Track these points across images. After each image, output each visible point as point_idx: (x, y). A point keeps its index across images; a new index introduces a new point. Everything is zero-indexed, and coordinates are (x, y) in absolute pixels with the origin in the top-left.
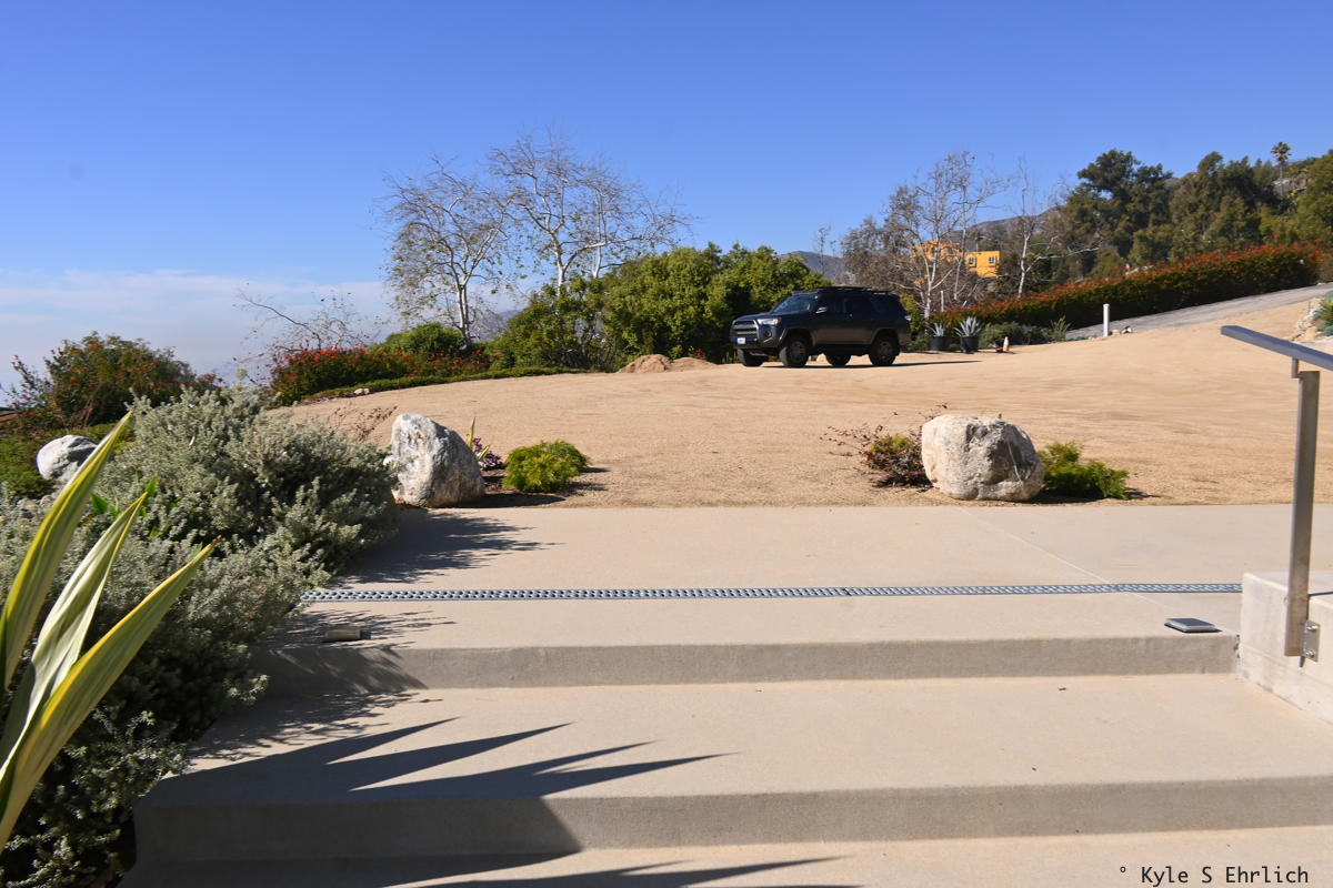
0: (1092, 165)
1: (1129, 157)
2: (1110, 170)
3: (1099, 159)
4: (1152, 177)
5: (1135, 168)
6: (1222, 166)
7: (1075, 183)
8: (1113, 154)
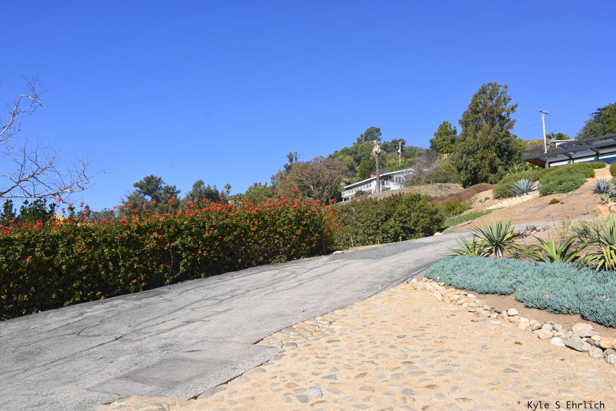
0: (141, 181)
1: (160, 180)
2: (150, 185)
3: (145, 179)
4: (171, 192)
5: (163, 186)
6: (204, 187)
7: (133, 190)
8: (152, 177)
